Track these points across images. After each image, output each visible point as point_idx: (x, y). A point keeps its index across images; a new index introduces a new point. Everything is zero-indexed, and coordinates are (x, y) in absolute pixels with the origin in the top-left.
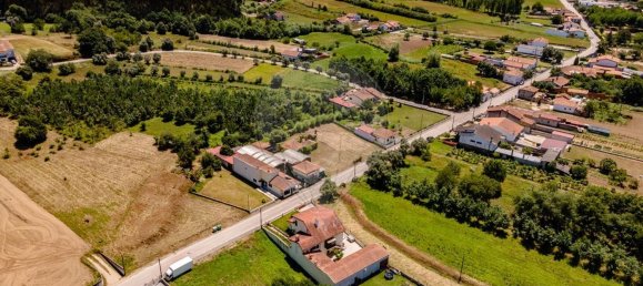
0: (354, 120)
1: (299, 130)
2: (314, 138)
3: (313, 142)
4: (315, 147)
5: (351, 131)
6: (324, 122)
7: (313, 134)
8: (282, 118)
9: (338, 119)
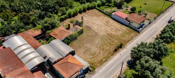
0: (110, 6)
1: (70, 16)
2: (80, 24)
3: (80, 28)
4: (81, 32)
5: (109, 15)
6: (89, 8)
7: (80, 21)
8: (57, 7)
9: (99, 6)
